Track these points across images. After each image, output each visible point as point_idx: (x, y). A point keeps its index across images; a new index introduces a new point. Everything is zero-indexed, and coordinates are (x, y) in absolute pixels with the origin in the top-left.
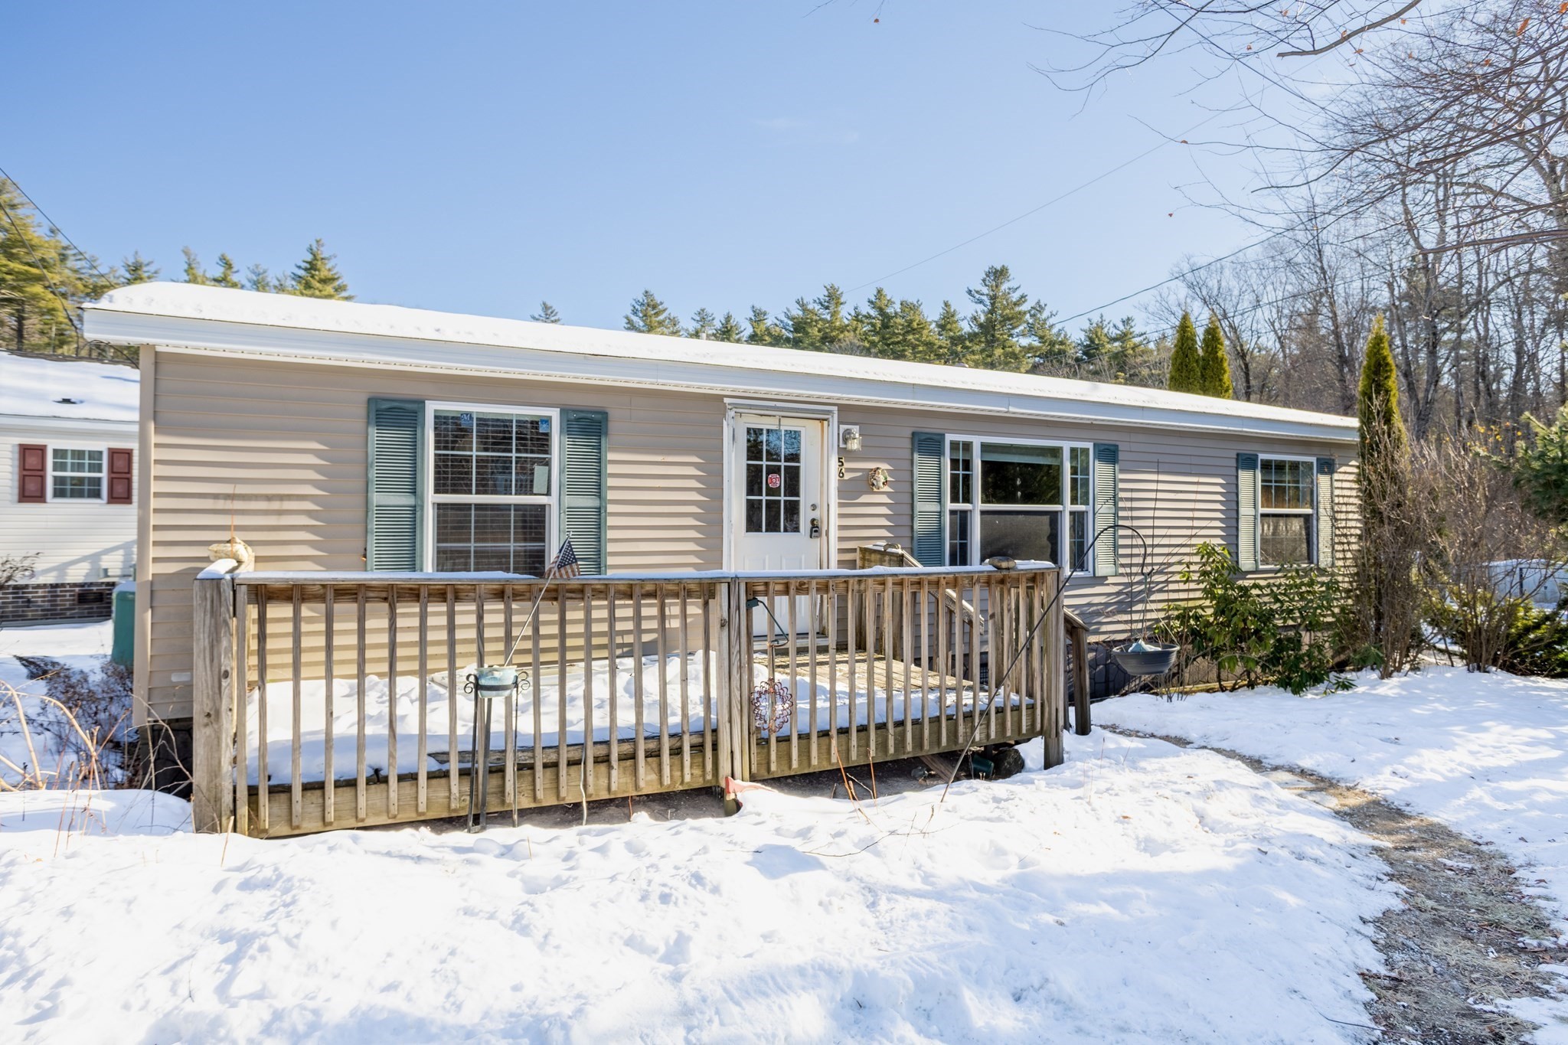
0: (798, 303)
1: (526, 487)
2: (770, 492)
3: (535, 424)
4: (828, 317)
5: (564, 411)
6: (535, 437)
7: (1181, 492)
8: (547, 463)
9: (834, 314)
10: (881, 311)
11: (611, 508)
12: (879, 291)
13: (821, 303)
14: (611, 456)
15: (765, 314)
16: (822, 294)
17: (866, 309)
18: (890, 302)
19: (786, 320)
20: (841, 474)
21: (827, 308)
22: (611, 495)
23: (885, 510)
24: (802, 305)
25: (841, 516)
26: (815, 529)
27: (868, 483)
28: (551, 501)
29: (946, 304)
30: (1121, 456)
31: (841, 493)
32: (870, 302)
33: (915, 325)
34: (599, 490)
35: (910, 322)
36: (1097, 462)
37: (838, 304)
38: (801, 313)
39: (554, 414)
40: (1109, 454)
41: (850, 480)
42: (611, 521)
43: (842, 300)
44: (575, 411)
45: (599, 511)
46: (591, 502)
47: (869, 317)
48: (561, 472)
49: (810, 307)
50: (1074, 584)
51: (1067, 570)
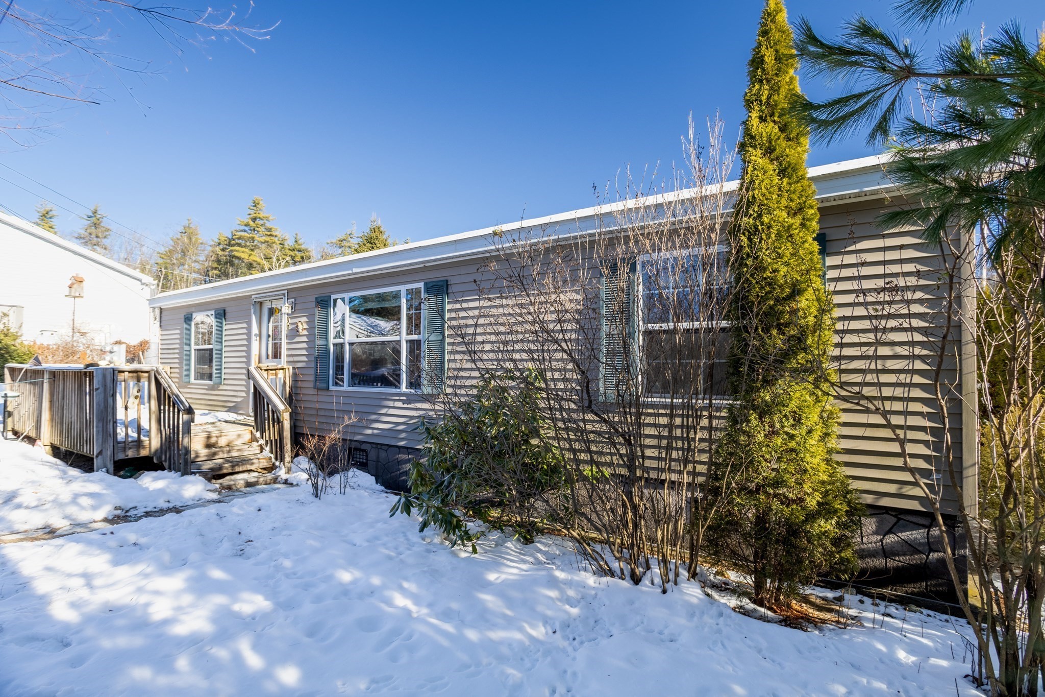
5: (215, 311)
14: (225, 327)
20: (288, 326)
22: (225, 344)
23: (304, 345)
27: (297, 330)
30: (452, 288)
36: (427, 297)
40: (437, 289)
41: (292, 329)
42: (224, 354)
50: (410, 399)
51: (404, 388)
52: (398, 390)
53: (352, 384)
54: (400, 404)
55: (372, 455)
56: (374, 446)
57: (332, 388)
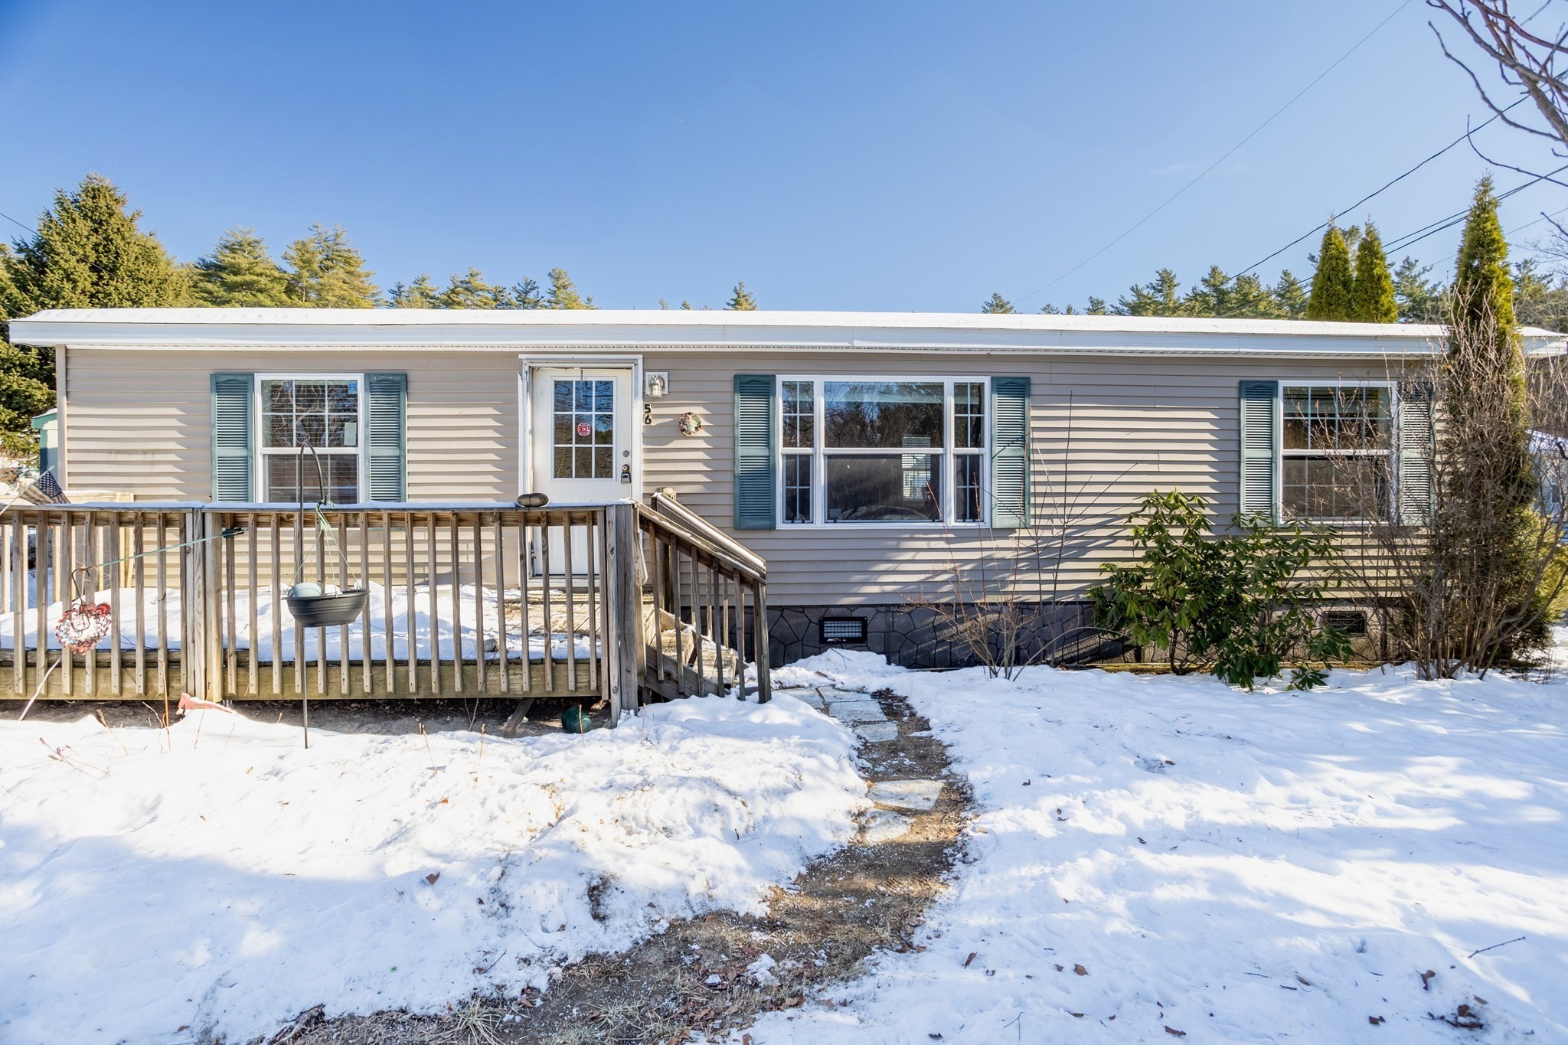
0: (1132, 289)
1: (338, 441)
2: (579, 440)
3: (345, 388)
4: (1161, 300)
5: (367, 376)
6: (344, 397)
7: (1138, 430)
8: (355, 420)
9: (1166, 296)
10: (1216, 289)
11: (409, 457)
12: (1214, 270)
13: (1154, 288)
14: (409, 412)
15: (1102, 303)
16: (1154, 279)
17: (1202, 288)
18: (1227, 279)
19: (1121, 307)
20: (647, 420)
21: (1160, 291)
22: (409, 446)
23: (702, 455)
24: (1136, 291)
25: (648, 461)
26: (627, 475)
27: (680, 428)
28: (359, 451)
29: (1286, 273)
30: (1034, 390)
31: (647, 438)
32: (1205, 281)
33: (1251, 298)
34: (398, 441)
35: (1246, 295)
36: (995, 396)
37: (1172, 286)
38: (1135, 299)
39: (360, 378)
40: (1016, 387)
41: (658, 426)
42: (409, 468)
43: (1176, 282)
44: (375, 375)
45: (399, 458)
46: (391, 452)
47: (1205, 294)
48: (366, 426)
49: (1145, 292)
50: (962, 536)
51: (951, 521)
52: (940, 524)
53: (831, 518)
54: (942, 545)
55: (877, 623)
56: (883, 609)
57: (781, 525)
